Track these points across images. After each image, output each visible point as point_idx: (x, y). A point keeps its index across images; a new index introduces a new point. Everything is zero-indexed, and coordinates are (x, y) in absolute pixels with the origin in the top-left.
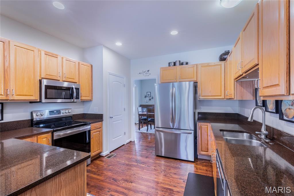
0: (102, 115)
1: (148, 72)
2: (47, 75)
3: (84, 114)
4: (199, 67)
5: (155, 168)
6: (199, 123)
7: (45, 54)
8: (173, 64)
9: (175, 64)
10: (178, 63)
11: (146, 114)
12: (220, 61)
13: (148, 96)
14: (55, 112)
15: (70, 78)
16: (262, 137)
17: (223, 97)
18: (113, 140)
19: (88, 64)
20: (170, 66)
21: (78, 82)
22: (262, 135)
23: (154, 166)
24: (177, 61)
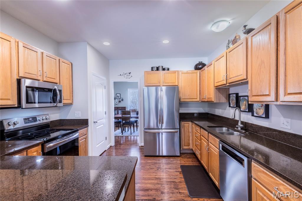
0: (87, 120)
1: (129, 75)
2: (26, 73)
3: (61, 120)
4: (180, 73)
5: (149, 167)
6: (182, 123)
7: (23, 47)
8: (155, 69)
9: (158, 69)
10: (161, 68)
11: (121, 116)
12: (195, 70)
13: (118, 97)
14: (31, 119)
15: (51, 78)
16: (239, 129)
17: (198, 100)
18: (97, 146)
19: (68, 62)
20: (153, 70)
21: (59, 83)
22: (239, 127)
23: (148, 165)
24: (160, 66)
